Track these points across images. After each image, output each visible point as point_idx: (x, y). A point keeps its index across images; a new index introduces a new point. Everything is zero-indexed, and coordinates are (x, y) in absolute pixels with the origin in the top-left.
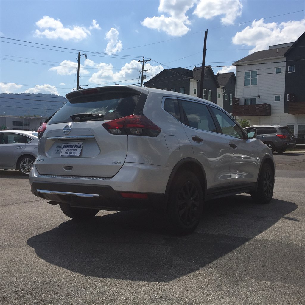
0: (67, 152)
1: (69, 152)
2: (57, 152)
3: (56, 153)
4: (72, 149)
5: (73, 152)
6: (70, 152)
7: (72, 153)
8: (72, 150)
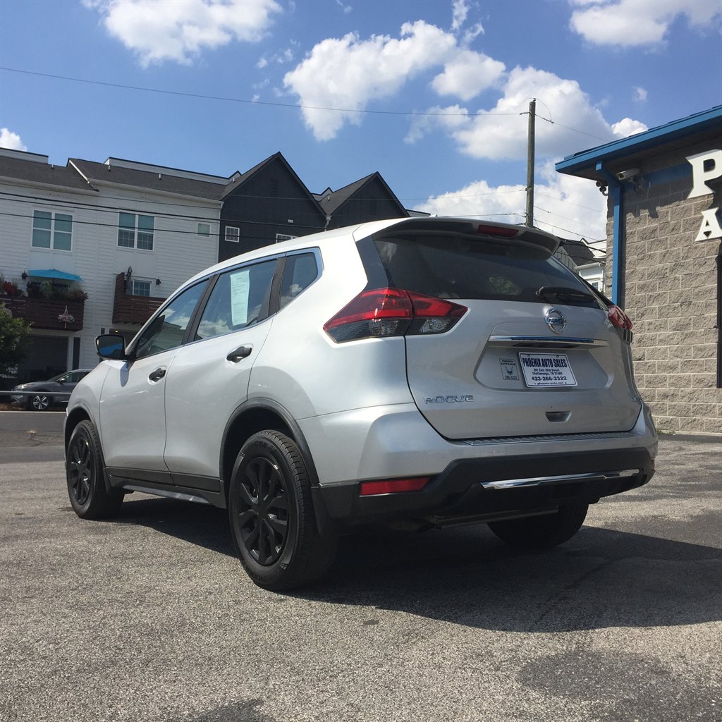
0: (537, 376)
1: (541, 376)
2: (508, 375)
3: (507, 378)
4: (547, 370)
5: (552, 376)
6: (545, 376)
7: (550, 379)
8: (549, 372)
